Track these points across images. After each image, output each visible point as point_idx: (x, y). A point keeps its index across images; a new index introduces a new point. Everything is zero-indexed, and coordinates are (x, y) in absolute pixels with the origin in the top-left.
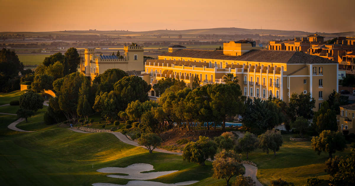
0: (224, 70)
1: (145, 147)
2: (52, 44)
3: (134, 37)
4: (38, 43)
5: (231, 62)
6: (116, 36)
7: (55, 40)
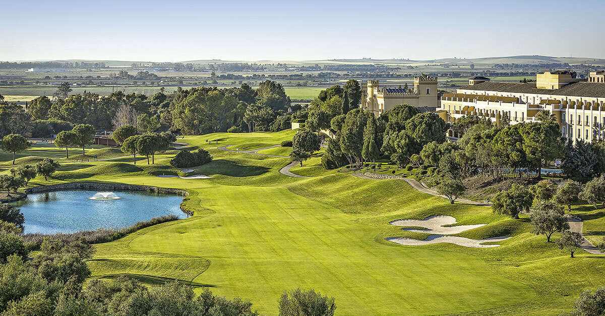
0: (538, 106)
1: (446, 197)
2: (320, 75)
3: (416, 67)
4: (302, 74)
5: (545, 97)
6: (394, 65)
7: (323, 70)
